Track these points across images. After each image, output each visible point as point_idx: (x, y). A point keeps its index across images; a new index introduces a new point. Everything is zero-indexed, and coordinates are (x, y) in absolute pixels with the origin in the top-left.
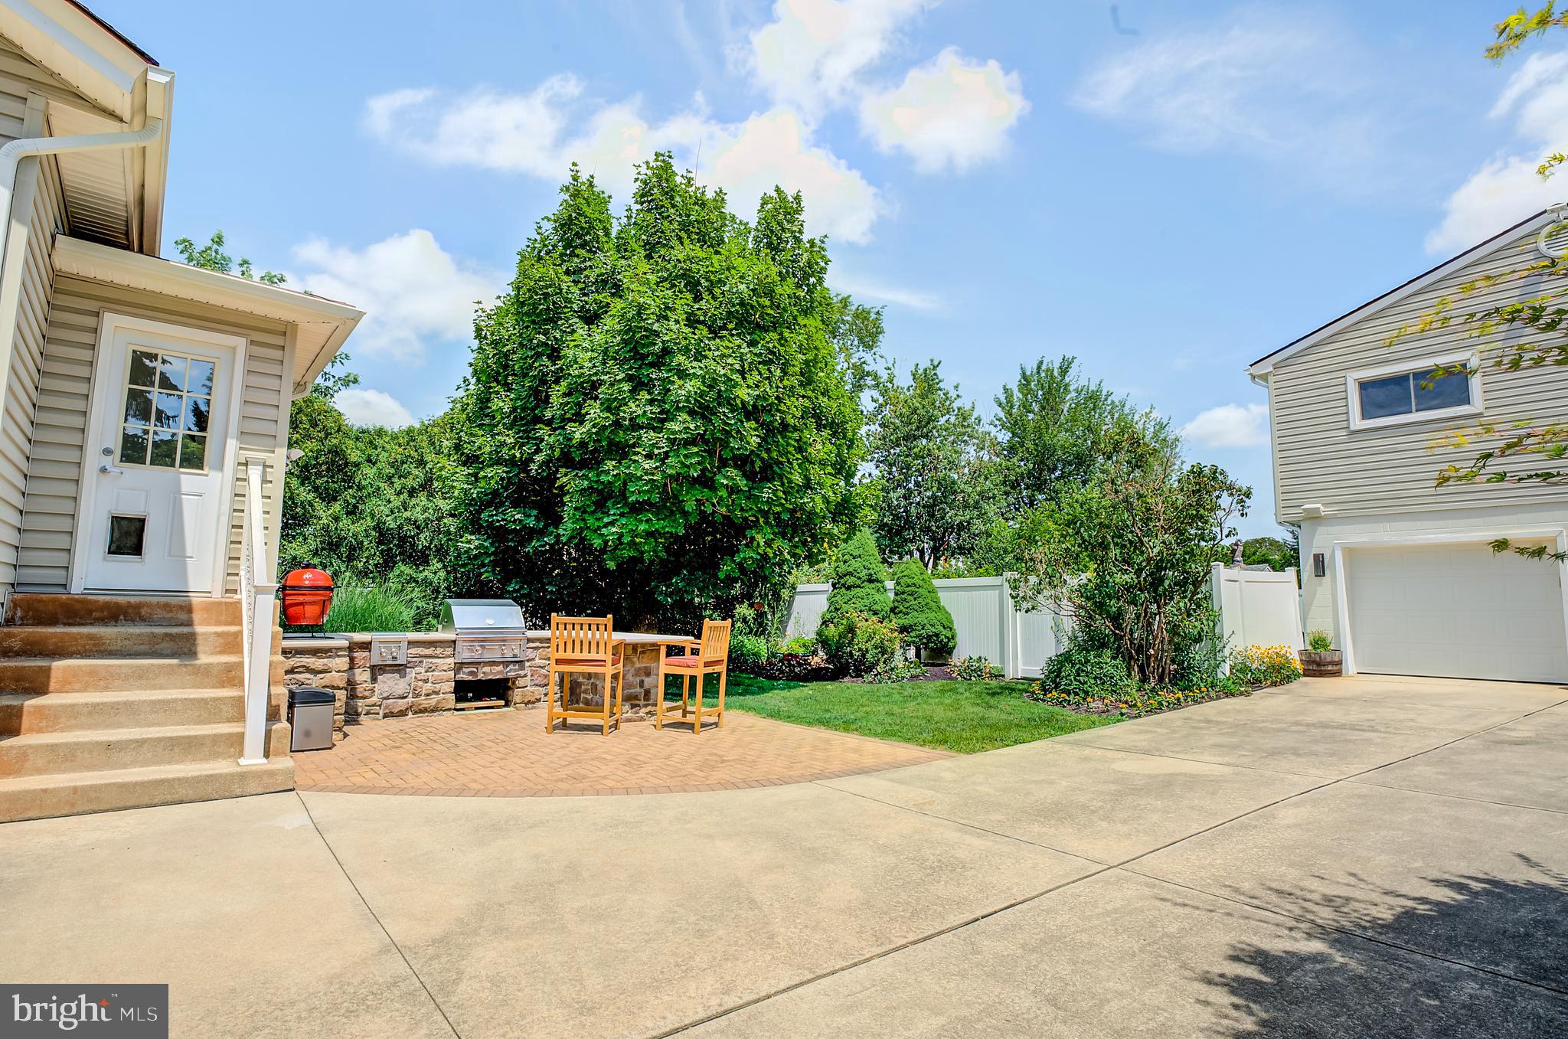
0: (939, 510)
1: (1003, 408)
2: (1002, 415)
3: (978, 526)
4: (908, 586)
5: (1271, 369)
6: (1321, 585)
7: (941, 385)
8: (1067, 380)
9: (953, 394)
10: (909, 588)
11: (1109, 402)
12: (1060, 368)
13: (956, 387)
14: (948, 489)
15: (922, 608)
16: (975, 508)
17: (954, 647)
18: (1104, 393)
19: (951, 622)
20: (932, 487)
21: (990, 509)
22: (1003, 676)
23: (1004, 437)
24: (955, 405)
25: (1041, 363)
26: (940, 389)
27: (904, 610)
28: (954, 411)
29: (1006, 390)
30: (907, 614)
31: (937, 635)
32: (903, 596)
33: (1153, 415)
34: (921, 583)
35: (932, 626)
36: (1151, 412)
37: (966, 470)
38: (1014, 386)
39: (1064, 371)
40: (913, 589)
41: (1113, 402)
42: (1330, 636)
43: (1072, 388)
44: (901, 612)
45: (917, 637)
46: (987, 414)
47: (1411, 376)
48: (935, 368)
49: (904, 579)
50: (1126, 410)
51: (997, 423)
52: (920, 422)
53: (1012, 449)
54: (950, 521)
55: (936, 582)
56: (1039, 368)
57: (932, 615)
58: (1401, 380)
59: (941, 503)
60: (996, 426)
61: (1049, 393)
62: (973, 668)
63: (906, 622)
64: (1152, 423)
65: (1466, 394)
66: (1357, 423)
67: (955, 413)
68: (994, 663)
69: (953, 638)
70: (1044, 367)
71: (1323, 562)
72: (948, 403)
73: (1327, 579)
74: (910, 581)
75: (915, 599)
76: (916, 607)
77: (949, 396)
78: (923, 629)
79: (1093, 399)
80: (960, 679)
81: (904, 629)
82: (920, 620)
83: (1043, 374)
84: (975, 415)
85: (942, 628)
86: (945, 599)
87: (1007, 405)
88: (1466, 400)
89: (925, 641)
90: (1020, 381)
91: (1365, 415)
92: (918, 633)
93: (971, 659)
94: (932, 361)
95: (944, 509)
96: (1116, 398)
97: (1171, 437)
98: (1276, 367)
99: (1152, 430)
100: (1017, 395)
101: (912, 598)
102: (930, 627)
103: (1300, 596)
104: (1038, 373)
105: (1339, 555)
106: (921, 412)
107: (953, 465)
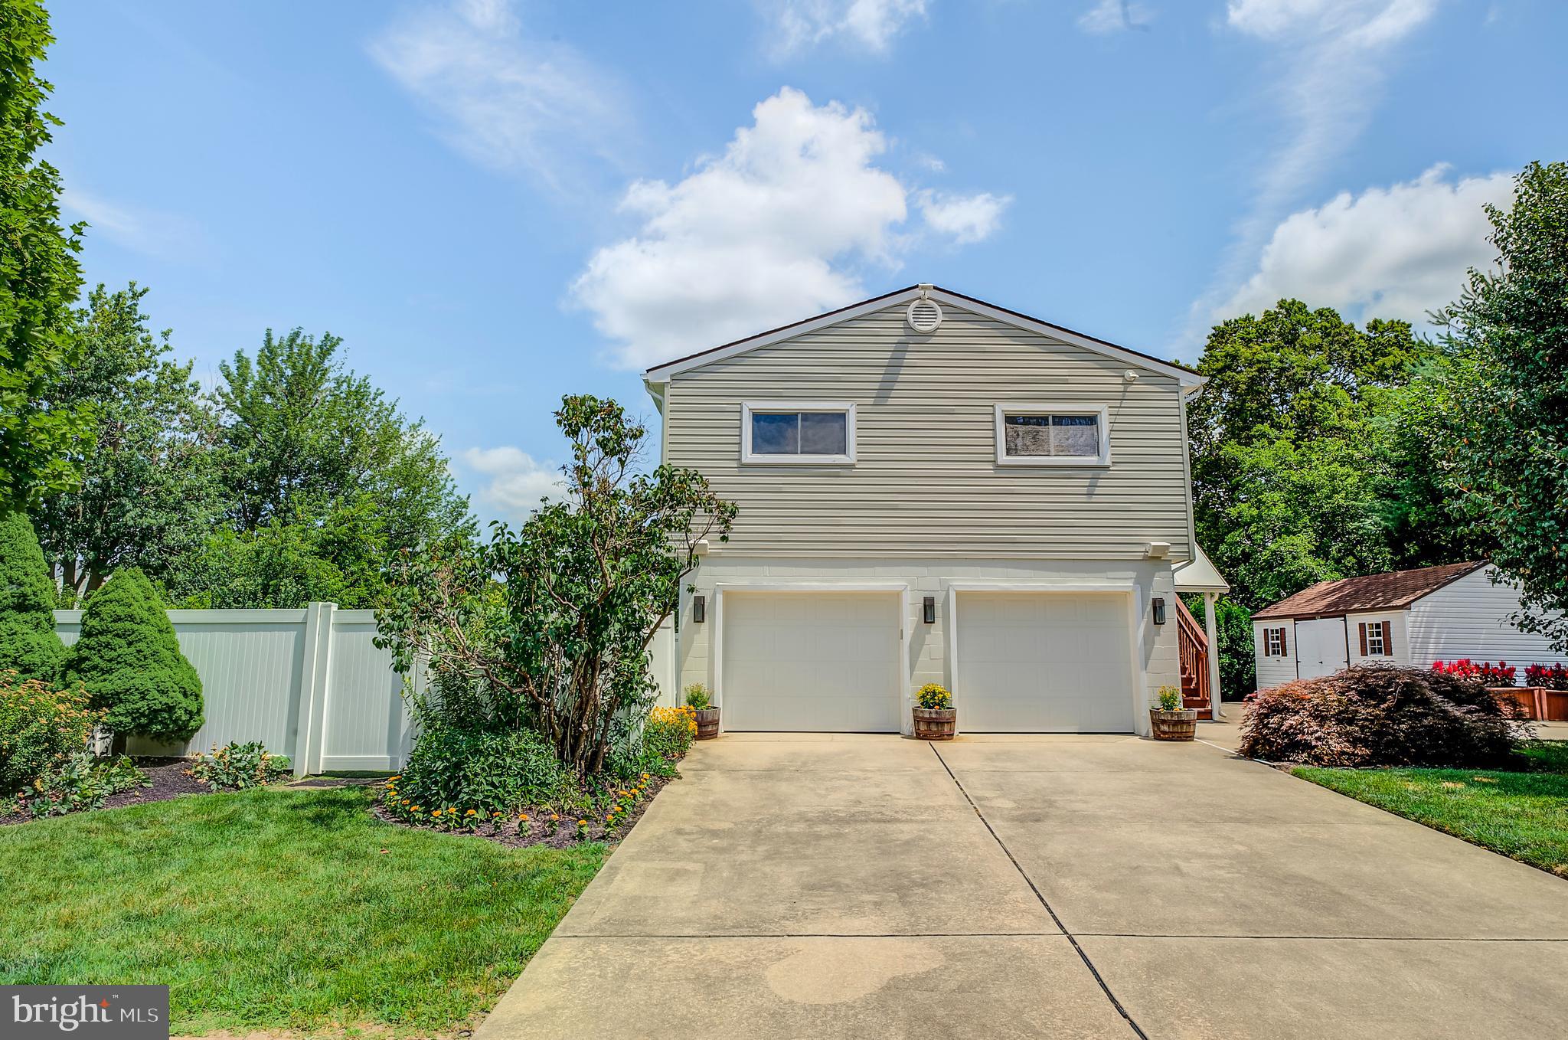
0: (114, 505)
1: (232, 382)
2: (227, 389)
3: (176, 536)
4: (118, 619)
5: (668, 380)
6: (698, 632)
7: (143, 324)
8: (327, 364)
9: (158, 342)
10: (120, 625)
11: (377, 402)
12: (321, 347)
13: (166, 335)
14: (130, 478)
15: (142, 661)
16: (174, 509)
17: (197, 729)
18: (373, 390)
19: (198, 685)
20: (106, 469)
21: (201, 515)
22: (290, 772)
23: (229, 420)
24: (160, 359)
25: (297, 334)
26: (140, 329)
27: (103, 664)
28: (156, 367)
29: (239, 357)
30: (110, 671)
31: (170, 709)
32: (102, 639)
33: (422, 430)
34: (146, 615)
35: (163, 692)
36: (420, 425)
37: (163, 455)
38: (252, 355)
39: (326, 349)
40: (128, 625)
41: (382, 403)
42: (705, 690)
43: (331, 375)
44: (95, 668)
45: (128, 713)
46: (209, 380)
47: (800, 416)
48: (135, 296)
49: (111, 606)
50: (393, 417)
51: (218, 398)
52: (97, 369)
53: (238, 440)
54: (131, 523)
55: (174, 615)
56: (293, 340)
57: (162, 674)
58: (789, 418)
59: (118, 495)
60: (217, 403)
61: (302, 374)
62: (241, 765)
63: (106, 688)
64: (421, 438)
65: (843, 444)
66: (749, 457)
67: (158, 370)
68: (275, 752)
69: (199, 710)
70: (299, 341)
71: (703, 605)
72: (147, 354)
73: (705, 626)
74: (120, 611)
75: (130, 644)
76: (130, 659)
77: (152, 344)
78: (143, 698)
79: (359, 395)
80: (214, 787)
81: (98, 702)
82: (137, 682)
83: (296, 350)
84: (191, 379)
85: (181, 696)
86: (188, 644)
87: (238, 376)
88: (843, 450)
89: (143, 720)
90: (262, 351)
91: (756, 449)
92: (130, 706)
93: (234, 746)
94: (132, 285)
95: (123, 506)
96: (387, 400)
97: (439, 458)
98: (675, 378)
99: (419, 445)
100: (255, 369)
101: (123, 642)
102: (157, 695)
103: (676, 640)
104: (291, 347)
105: (719, 598)
106: (101, 352)
107: (145, 442)
